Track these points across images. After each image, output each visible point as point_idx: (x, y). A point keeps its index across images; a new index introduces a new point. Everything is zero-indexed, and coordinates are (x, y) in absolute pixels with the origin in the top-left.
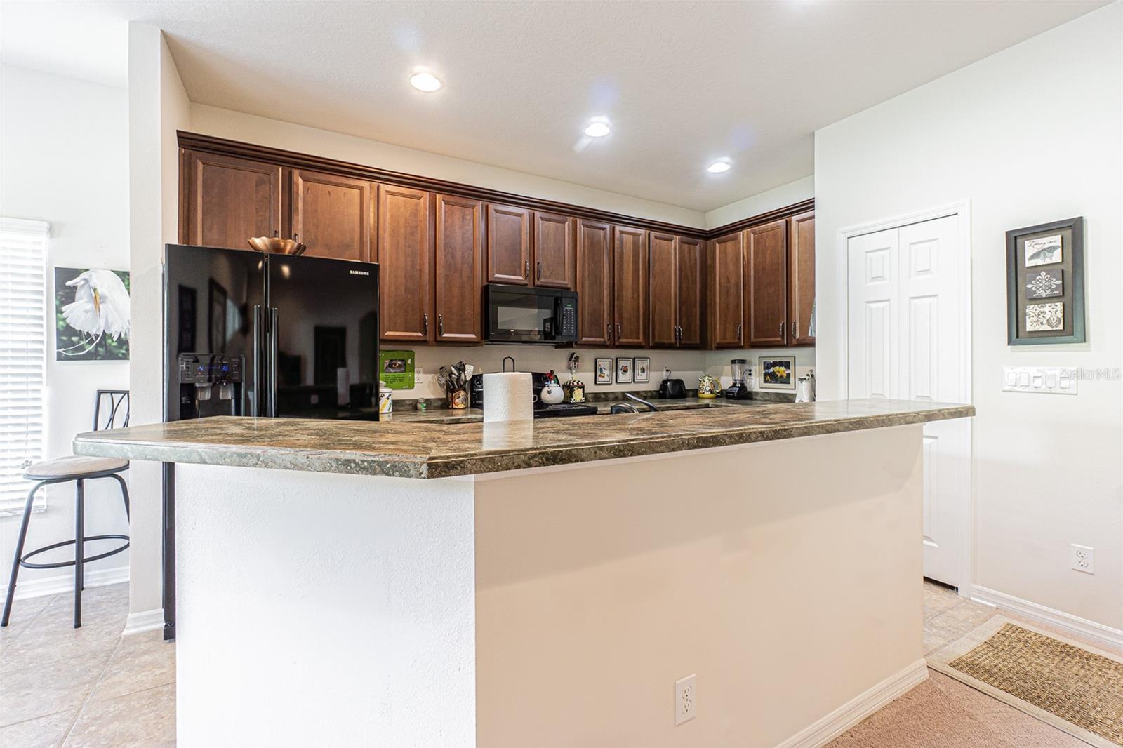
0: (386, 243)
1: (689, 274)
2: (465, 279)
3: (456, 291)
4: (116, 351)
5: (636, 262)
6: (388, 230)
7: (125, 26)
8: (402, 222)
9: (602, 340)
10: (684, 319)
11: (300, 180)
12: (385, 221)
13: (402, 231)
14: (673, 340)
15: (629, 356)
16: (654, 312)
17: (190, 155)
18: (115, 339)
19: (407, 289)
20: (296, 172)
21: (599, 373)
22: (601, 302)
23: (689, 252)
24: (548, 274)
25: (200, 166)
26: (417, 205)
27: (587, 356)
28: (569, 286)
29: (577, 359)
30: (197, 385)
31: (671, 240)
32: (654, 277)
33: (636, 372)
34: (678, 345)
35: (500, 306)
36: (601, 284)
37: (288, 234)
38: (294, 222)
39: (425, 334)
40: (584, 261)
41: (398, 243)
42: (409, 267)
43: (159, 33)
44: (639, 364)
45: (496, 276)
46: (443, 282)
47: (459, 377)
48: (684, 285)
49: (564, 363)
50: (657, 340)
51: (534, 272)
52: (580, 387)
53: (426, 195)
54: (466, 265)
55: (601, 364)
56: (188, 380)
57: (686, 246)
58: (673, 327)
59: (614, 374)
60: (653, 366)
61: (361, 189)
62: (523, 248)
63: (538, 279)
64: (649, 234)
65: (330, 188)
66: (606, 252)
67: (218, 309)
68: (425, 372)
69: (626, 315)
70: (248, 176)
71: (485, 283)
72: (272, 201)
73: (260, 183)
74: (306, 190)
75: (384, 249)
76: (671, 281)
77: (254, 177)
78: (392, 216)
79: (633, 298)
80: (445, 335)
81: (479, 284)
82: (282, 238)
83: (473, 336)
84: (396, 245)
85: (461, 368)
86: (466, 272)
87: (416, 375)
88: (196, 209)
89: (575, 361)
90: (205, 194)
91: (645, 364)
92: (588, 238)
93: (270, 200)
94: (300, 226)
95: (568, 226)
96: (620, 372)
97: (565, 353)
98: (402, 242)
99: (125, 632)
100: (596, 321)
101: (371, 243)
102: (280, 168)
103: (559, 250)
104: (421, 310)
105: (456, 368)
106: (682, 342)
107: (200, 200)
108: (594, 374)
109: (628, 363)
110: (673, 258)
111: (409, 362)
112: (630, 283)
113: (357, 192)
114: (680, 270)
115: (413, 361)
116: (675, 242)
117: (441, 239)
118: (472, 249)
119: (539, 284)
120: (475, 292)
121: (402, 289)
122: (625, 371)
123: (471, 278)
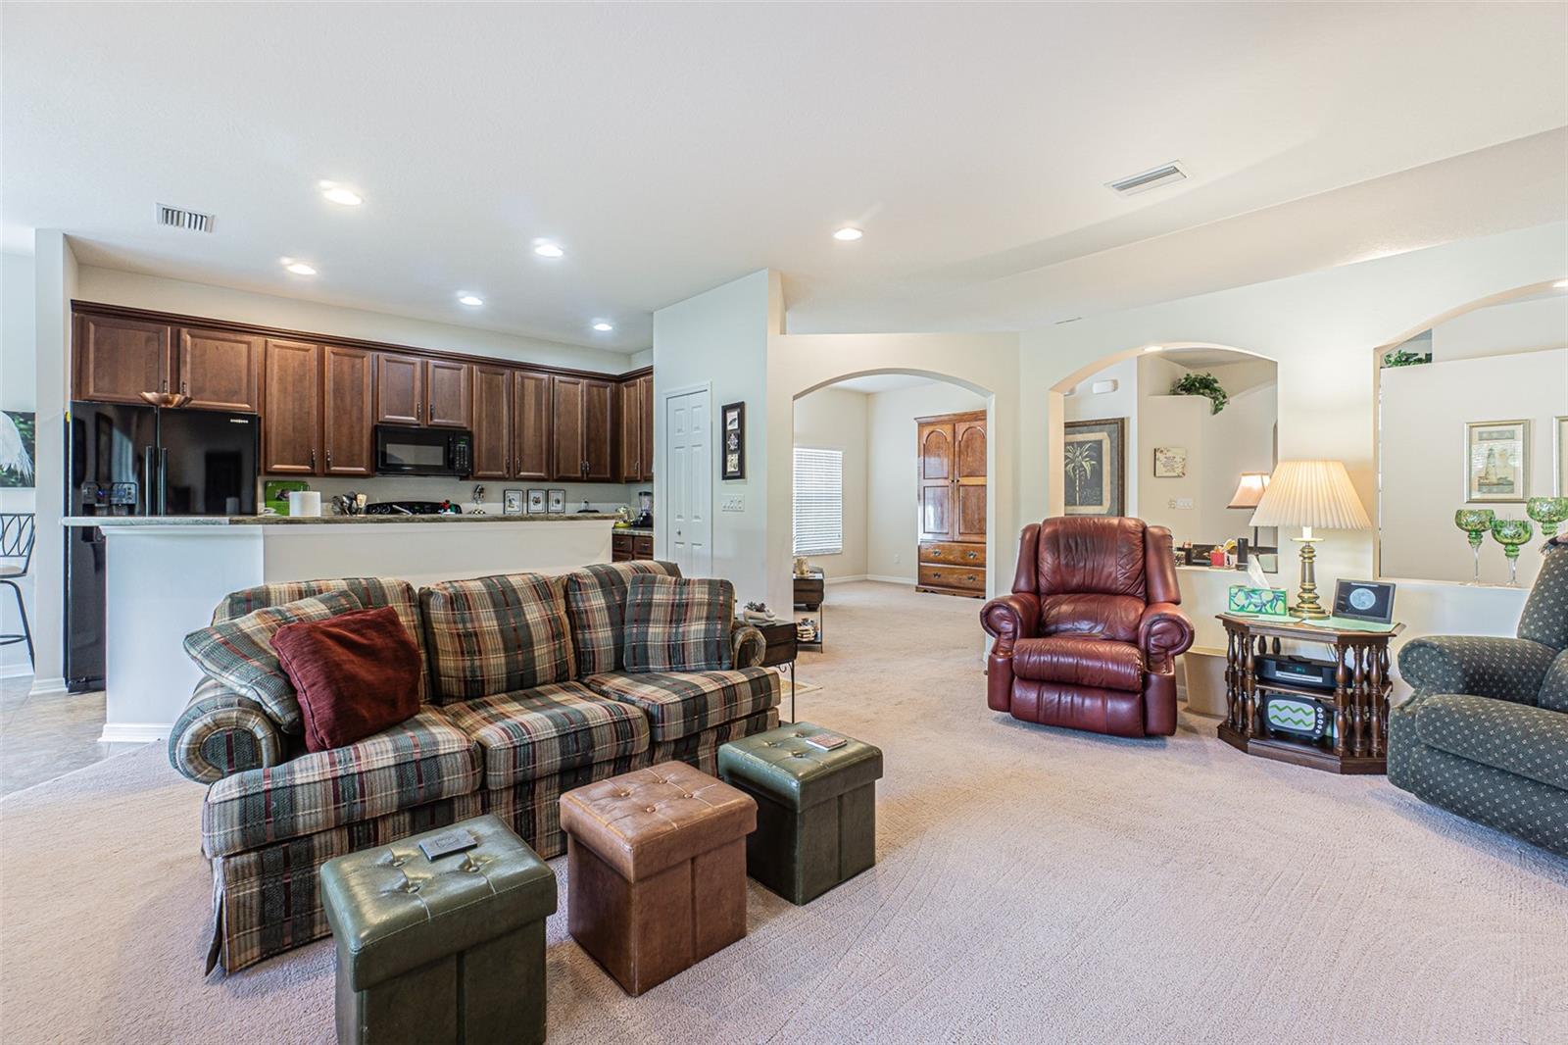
0: (274, 388)
1: (599, 415)
2: (354, 419)
3: (345, 430)
4: (6, 480)
5: (538, 403)
6: (275, 378)
7: (33, 231)
8: (290, 372)
9: (500, 473)
10: (593, 455)
11: (188, 337)
12: (272, 370)
13: (290, 379)
14: (579, 475)
15: (541, 487)
16: (558, 448)
17: (82, 319)
18: (5, 470)
19: (294, 429)
20: (184, 331)
21: (507, 503)
22: (499, 438)
23: (599, 395)
24: (442, 414)
25: (92, 326)
26: (305, 356)
27: (494, 488)
28: (465, 425)
29: (482, 491)
30: (97, 505)
31: (578, 384)
32: (559, 417)
33: (550, 503)
34: (585, 478)
35: (389, 443)
36: (500, 423)
37: (176, 390)
38: (182, 372)
39: (313, 466)
40: (482, 402)
41: (286, 389)
42: (296, 410)
43: (62, 236)
44: (553, 496)
45: (387, 417)
46: (332, 423)
47: (351, 505)
48: (592, 425)
49: (470, 495)
50: (561, 474)
51: (426, 412)
53: (313, 347)
54: (355, 408)
55: (510, 495)
56: (89, 501)
57: (595, 389)
58: (580, 461)
59: (525, 505)
60: (568, 497)
61: (248, 343)
62: (416, 393)
63: (431, 419)
64: (553, 379)
65: (218, 343)
66: (505, 395)
67: (104, 439)
69: (527, 451)
70: (137, 336)
71: (375, 423)
72: (161, 356)
73: (148, 340)
74: (194, 345)
75: (271, 395)
76: (577, 420)
77: (143, 335)
78: (279, 366)
79: (535, 436)
80: (333, 468)
81: (368, 424)
82: (171, 393)
83: (363, 469)
84: (284, 390)
85: (353, 498)
86: (355, 413)
88: (87, 363)
89: (480, 493)
90: (97, 349)
91: (560, 496)
92: (486, 382)
93: (158, 355)
94: (189, 375)
95: (463, 373)
96: (531, 503)
97: (470, 485)
98: (290, 388)
99: (31, 693)
100: (493, 456)
101: (259, 389)
102: (169, 329)
103: (455, 392)
104: (310, 447)
105: (348, 497)
106: (590, 476)
107: (92, 356)
108: (502, 504)
109: (540, 495)
110: (580, 399)
112: (533, 422)
113: (244, 346)
114: (589, 411)
116: (583, 386)
117: (329, 385)
118: (361, 394)
119: (432, 423)
120: (365, 431)
121: (290, 428)
122: (537, 501)
123: (361, 419)
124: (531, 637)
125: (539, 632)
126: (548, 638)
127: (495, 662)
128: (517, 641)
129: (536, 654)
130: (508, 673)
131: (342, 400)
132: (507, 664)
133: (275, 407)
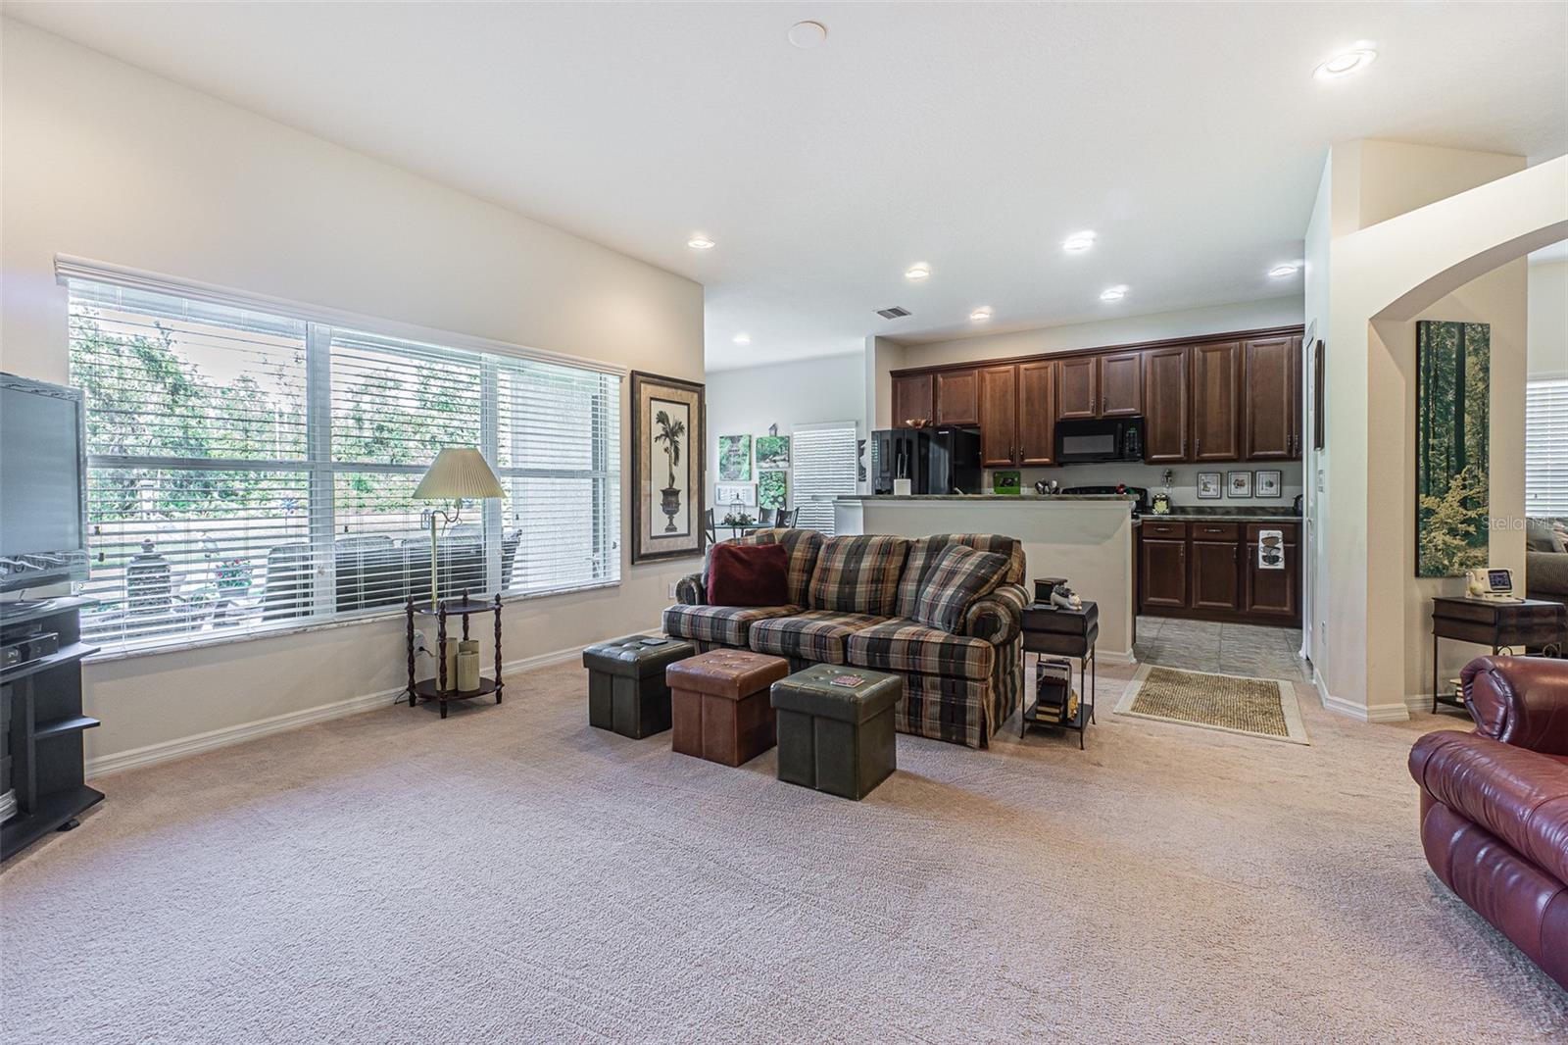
0: (987, 405)
2: (1042, 419)
3: (1034, 430)
5: (1225, 377)
6: (988, 396)
8: (998, 390)
9: (1179, 455)
11: (941, 379)
12: (986, 390)
13: (998, 395)
14: (1286, 451)
15: (1242, 469)
17: (895, 381)
19: (1000, 433)
20: (939, 375)
21: (1202, 487)
22: (1177, 420)
24: (1117, 405)
25: (900, 383)
26: (1007, 376)
27: (1187, 471)
28: (1137, 412)
29: (1173, 475)
31: (1283, 343)
32: (1253, 387)
33: (1258, 486)
35: (1066, 436)
36: (1178, 404)
38: (938, 403)
39: (1012, 460)
40: (1156, 386)
41: (995, 403)
42: (1002, 419)
44: (1264, 478)
45: (1067, 414)
46: (1026, 425)
49: (1159, 478)
50: (1258, 452)
51: (1099, 405)
52: (1164, 499)
53: (1012, 368)
54: (1042, 410)
55: (1207, 478)
58: (1284, 436)
59: (1225, 488)
60: (1285, 479)
61: (973, 375)
62: (1091, 388)
63: (1104, 411)
64: (1245, 345)
65: (956, 379)
66: (1182, 375)
68: (1028, 487)
69: (1210, 430)
71: (1057, 421)
72: (928, 395)
73: (923, 386)
74: (944, 382)
76: (1281, 387)
77: (920, 384)
78: (990, 386)
79: (1221, 412)
80: (1026, 461)
81: (1051, 422)
83: (1049, 460)
84: (994, 405)
86: (1042, 414)
87: (1022, 489)
88: (897, 407)
89: (1169, 477)
90: (901, 397)
91: (1272, 477)
92: (1161, 366)
94: (942, 405)
95: (1137, 362)
96: (1233, 487)
98: (997, 402)
100: (1170, 439)
101: (978, 405)
102: (930, 375)
103: (1128, 383)
104: (1010, 444)
105: (1042, 483)
107: (899, 402)
108: (1196, 488)
109: (1243, 477)
110: (1285, 362)
111: (1016, 479)
112: (1218, 398)
113: (972, 378)
115: (1019, 479)
116: (1290, 345)
117: (1023, 395)
118: (1046, 397)
119: (1106, 414)
120: (1049, 429)
121: (998, 433)
122: (1240, 484)
123: (1046, 419)
124: (857, 577)
125: (863, 576)
126: (868, 581)
127: (832, 589)
128: (849, 579)
129: (858, 590)
130: (838, 598)
131: (1032, 405)
132: (839, 592)
133: (988, 417)
